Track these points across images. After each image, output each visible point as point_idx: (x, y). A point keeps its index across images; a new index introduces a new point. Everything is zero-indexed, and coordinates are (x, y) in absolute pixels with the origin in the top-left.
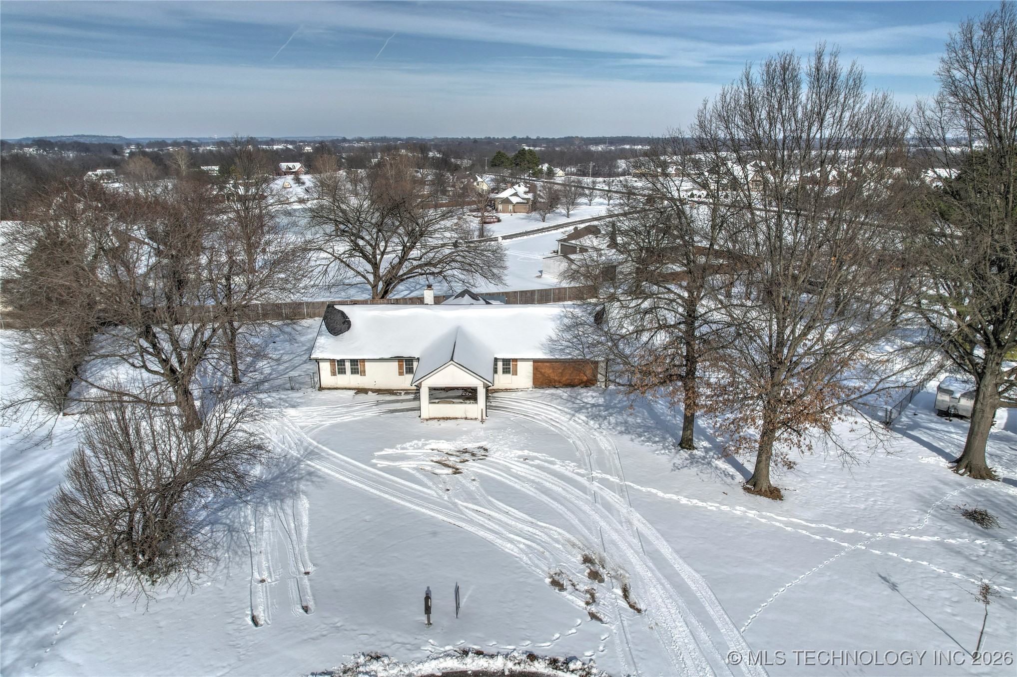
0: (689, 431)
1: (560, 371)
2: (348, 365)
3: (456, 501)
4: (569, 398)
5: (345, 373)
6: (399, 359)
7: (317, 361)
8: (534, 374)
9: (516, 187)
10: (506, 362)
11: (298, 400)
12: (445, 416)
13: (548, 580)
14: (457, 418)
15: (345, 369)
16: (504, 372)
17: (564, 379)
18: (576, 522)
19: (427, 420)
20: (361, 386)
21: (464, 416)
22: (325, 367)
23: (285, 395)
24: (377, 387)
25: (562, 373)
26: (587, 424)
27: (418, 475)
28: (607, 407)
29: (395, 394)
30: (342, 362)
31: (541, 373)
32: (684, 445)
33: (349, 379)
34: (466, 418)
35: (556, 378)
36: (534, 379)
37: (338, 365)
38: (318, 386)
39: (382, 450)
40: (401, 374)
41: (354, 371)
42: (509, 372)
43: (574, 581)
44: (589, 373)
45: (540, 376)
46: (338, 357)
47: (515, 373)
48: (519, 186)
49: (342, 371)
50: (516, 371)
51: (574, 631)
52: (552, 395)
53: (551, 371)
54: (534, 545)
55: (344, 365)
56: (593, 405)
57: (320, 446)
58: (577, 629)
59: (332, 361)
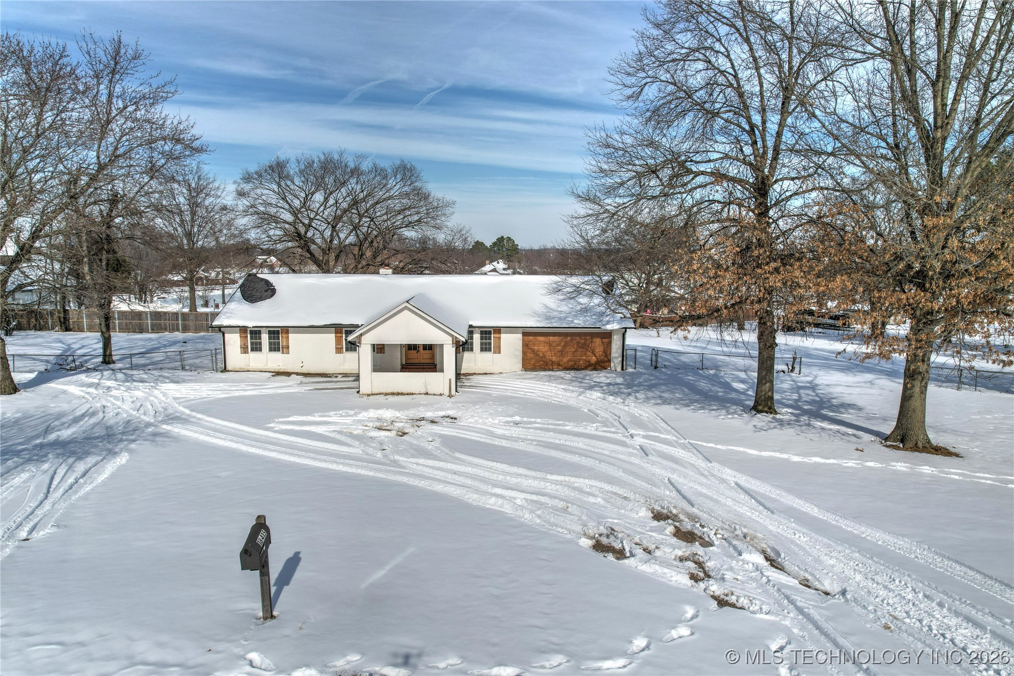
0: (768, 385)
1: (560, 348)
2: (265, 337)
3: (397, 457)
4: (574, 379)
5: (260, 350)
6: (338, 329)
7: (220, 329)
8: (524, 353)
9: (495, 263)
10: (486, 333)
11: (185, 378)
12: (395, 391)
13: (586, 543)
14: (413, 394)
15: (260, 344)
16: (482, 350)
17: (565, 360)
18: (620, 474)
19: (368, 395)
20: (283, 368)
21: (424, 391)
22: (233, 341)
23: (170, 373)
24: (304, 370)
25: (561, 351)
26: (604, 399)
27: (338, 436)
28: (629, 386)
29: (330, 377)
30: (256, 333)
31: (533, 351)
32: (760, 408)
33: (267, 359)
34: (427, 394)
35: (554, 359)
36: (524, 360)
37: (251, 338)
38: (221, 365)
39: (288, 417)
40: (339, 350)
41: (275, 347)
42: (490, 350)
43: (645, 543)
44: (599, 350)
45: (532, 356)
46: (250, 324)
47: (498, 350)
48: (498, 263)
49: (257, 348)
50: (499, 348)
51: (684, 631)
52: (550, 376)
53: (547, 348)
54: (543, 499)
55: (260, 338)
56: (609, 384)
57: (194, 414)
58: (692, 627)
59: (243, 330)
